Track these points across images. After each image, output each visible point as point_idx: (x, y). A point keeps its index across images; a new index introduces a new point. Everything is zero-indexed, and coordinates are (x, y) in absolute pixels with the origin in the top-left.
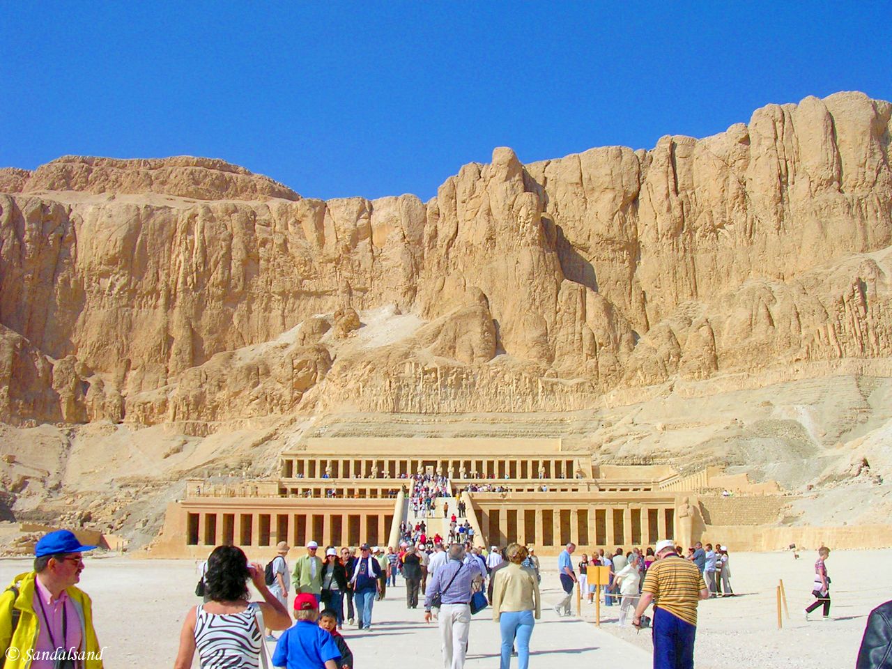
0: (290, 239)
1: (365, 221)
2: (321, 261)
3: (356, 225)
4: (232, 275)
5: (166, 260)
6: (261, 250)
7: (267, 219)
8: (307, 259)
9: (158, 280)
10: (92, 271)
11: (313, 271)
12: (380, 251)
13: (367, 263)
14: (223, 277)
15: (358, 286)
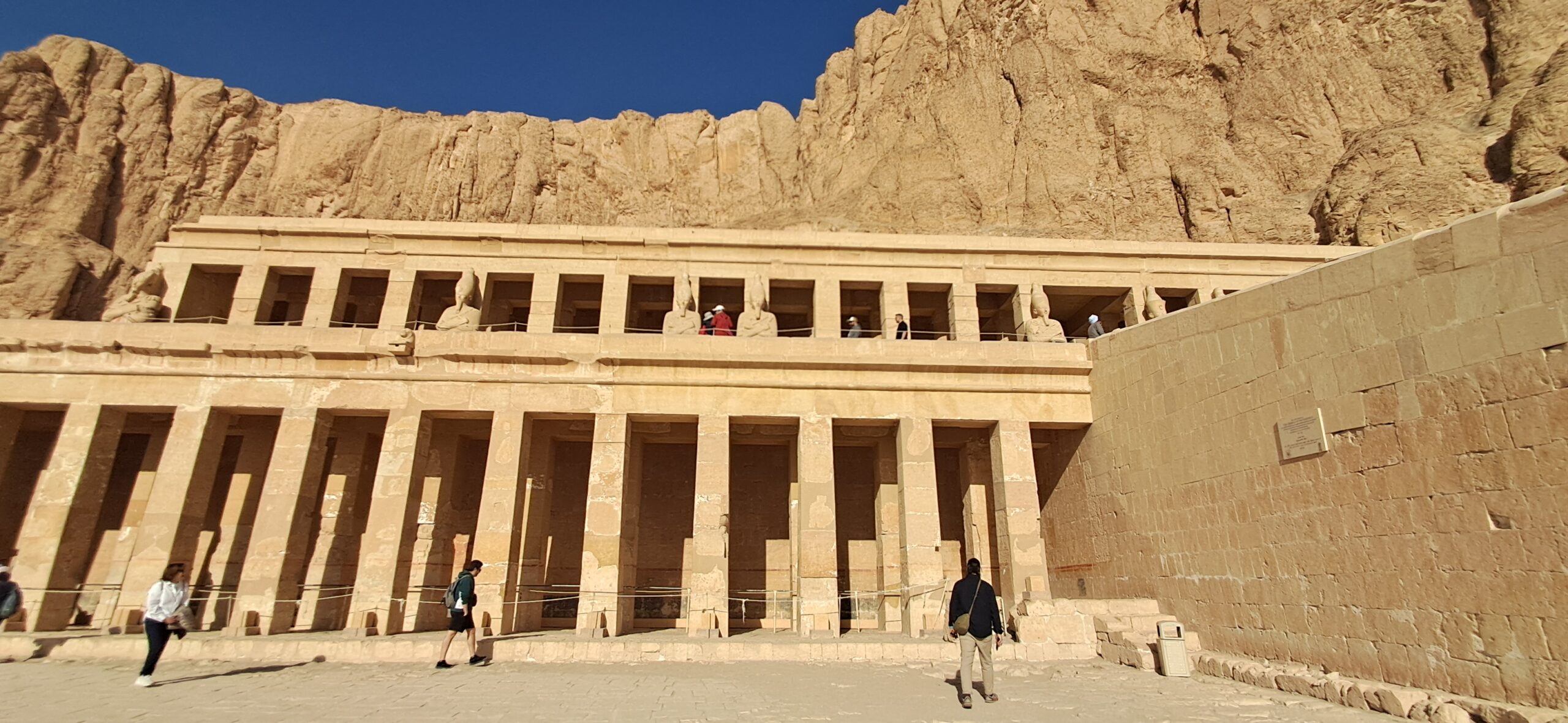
0: (603, 161)
1: (709, 139)
2: (645, 189)
3: (695, 144)
4: (512, 204)
5: (417, 182)
6: (560, 175)
7: (571, 137)
8: (624, 186)
9: (398, 205)
10: (296, 189)
11: (632, 203)
12: (730, 179)
13: (711, 190)
14: (498, 207)
15: (697, 221)
